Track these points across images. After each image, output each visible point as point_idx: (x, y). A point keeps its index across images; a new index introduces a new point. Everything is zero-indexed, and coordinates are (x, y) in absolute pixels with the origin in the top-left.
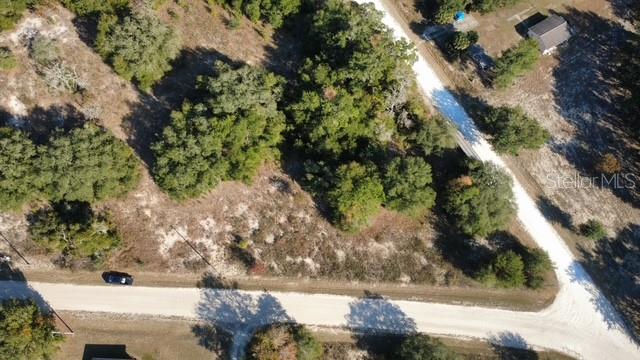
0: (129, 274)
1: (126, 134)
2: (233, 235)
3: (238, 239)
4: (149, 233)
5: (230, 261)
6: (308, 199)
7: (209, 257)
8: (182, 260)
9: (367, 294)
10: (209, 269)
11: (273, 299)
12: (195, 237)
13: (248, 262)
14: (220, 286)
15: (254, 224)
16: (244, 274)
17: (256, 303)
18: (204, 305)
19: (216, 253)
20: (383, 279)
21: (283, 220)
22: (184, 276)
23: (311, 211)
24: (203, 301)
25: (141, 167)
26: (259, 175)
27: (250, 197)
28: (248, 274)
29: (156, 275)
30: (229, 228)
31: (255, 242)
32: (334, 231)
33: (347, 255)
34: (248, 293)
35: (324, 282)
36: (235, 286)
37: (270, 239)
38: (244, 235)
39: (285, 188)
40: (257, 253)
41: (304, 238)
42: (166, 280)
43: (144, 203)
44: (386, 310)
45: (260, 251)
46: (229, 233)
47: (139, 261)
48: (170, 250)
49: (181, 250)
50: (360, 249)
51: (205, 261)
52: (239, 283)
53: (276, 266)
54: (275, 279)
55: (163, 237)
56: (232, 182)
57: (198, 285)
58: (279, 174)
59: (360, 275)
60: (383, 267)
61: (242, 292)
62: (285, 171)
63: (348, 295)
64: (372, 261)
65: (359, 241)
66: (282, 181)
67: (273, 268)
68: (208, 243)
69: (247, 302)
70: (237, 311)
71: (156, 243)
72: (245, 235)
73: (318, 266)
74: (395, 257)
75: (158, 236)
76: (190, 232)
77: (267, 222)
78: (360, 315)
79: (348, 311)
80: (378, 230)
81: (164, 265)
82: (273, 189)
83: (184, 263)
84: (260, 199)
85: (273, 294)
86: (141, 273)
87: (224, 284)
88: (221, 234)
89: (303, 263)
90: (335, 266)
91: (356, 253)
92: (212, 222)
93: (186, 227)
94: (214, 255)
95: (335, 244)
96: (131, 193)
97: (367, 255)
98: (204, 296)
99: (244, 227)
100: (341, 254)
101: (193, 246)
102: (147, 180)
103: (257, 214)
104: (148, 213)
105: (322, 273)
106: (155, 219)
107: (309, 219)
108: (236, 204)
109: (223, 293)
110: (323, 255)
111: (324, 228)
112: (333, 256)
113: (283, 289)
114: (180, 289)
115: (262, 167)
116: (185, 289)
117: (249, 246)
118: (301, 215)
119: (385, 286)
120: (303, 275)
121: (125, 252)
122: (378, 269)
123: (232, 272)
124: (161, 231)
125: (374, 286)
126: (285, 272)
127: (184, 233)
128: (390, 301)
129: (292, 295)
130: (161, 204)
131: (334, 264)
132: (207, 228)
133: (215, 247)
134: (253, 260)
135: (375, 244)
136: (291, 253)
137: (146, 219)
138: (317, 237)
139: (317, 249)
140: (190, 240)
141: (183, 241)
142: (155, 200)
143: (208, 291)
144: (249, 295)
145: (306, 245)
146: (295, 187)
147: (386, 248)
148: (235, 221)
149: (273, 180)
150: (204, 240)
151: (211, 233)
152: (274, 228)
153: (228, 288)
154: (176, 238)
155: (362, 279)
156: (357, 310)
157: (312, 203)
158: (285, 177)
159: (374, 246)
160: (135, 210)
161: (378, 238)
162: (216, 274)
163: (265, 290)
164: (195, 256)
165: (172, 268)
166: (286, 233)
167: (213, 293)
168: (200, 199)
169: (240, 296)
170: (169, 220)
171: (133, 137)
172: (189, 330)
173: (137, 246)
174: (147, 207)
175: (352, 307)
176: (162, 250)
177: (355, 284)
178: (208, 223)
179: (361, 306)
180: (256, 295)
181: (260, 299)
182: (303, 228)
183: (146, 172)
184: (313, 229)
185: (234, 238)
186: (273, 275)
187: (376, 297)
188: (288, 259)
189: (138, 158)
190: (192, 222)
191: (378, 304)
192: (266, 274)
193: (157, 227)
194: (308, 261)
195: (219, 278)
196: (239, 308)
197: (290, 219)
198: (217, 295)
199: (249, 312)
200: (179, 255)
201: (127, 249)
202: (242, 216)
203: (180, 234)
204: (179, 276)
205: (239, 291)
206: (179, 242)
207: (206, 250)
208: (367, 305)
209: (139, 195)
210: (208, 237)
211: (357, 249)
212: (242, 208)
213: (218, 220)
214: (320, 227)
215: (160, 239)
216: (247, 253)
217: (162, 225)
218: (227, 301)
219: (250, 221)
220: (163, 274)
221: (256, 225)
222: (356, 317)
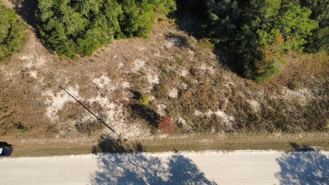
0: (9, 142)
1: (13, 3)
2: (132, 91)
3: (137, 95)
4: (35, 95)
5: (130, 119)
7: (106, 116)
8: (74, 122)
9: (295, 146)
10: (107, 131)
11: (187, 161)
12: (88, 97)
13: (152, 120)
14: (121, 150)
15: (153, 79)
16: (148, 133)
17: (166, 167)
18: (102, 175)
19: (113, 112)
20: (309, 129)
21: (184, 73)
22: (76, 140)
23: (214, 63)
24: (102, 171)
25: (27, 31)
26: (154, 33)
27: (146, 53)
28: (152, 133)
29: (42, 141)
30: (126, 85)
31: (157, 97)
32: (242, 81)
33: (263, 105)
34: (155, 155)
35: (242, 136)
36: (140, 148)
37: (173, 94)
38: (143, 91)
39: (182, 42)
40: (160, 110)
41: (211, 90)
42: (54, 147)
43: (29, 65)
44: (321, 164)
45: (164, 107)
46: (127, 89)
47: (20, 126)
48: (60, 113)
49: (72, 111)
51: (101, 122)
52: (143, 144)
53: (184, 122)
54: (185, 136)
55: (50, 98)
56: (126, 40)
57: (94, 151)
58: (174, 31)
59: (281, 125)
60: (305, 116)
61: (148, 155)
62: (181, 28)
63: (273, 149)
66: (179, 37)
67: (181, 124)
68: (103, 102)
69: (155, 167)
70: (145, 179)
71: (42, 106)
72: (146, 90)
73: (232, 118)
75: (44, 98)
76: (82, 91)
77: (167, 75)
78: (292, 172)
79: (278, 169)
81: (51, 129)
82: (170, 44)
83: (76, 126)
84: (158, 55)
85: (186, 155)
86: (23, 141)
87: (125, 147)
88: (117, 92)
89: (215, 117)
90: (251, 118)
92: (107, 80)
93: (77, 86)
94: (111, 114)
95: (245, 94)
96: (15, 55)
98: (102, 164)
99: (142, 82)
100: (254, 104)
101: (86, 107)
102: (34, 43)
103: (156, 69)
104: (34, 74)
105: (238, 126)
106: (41, 80)
107: (212, 71)
108: (132, 60)
109: (125, 157)
110: (236, 106)
111: (230, 79)
112: (247, 107)
113: (197, 148)
114: (72, 156)
115: (156, 26)
116: (78, 157)
117: (150, 103)
118: (203, 67)
119: (312, 136)
120: (217, 130)
121: (5, 117)
122: (300, 117)
123: (133, 132)
124: (49, 93)
125: (300, 137)
126: (196, 128)
127: (75, 93)
128: (323, 153)
129: (208, 154)
130: (48, 64)
131: (250, 115)
132: (101, 86)
133: (112, 106)
134: (157, 116)
136: (200, 107)
137: (32, 81)
138: (225, 88)
139: (227, 101)
140: (82, 100)
141: (74, 101)
142: (42, 61)
143: (106, 157)
144: (157, 159)
145: (215, 97)
146: (193, 41)
148: (133, 77)
149: (169, 36)
150: (98, 99)
151: (106, 91)
152: (177, 82)
153: (131, 151)
154: (66, 98)
155: (285, 130)
156: (289, 167)
157: (213, 56)
158: (181, 33)
160: (18, 72)
161: (291, 86)
162: (115, 136)
163: (176, 151)
164: (88, 117)
165: (62, 132)
166: (190, 86)
167: (113, 159)
168: (92, 58)
169: (145, 160)
170: (58, 80)
171: (20, 6)
173: (19, 109)
174: (33, 68)
175: (281, 164)
176: (50, 113)
177: (278, 135)
178: (103, 81)
179: (291, 161)
180: (165, 157)
181: (171, 161)
182: (208, 80)
183: (32, 36)
184: (218, 81)
185: (132, 95)
186: (183, 132)
187: (306, 149)
188: (197, 113)
189: (25, 23)
190: (83, 80)
191: (309, 156)
193: (44, 88)
194: (220, 113)
195: (119, 140)
196: (147, 174)
197: (192, 72)
198: (118, 161)
199: (160, 178)
200: (70, 117)
201: (7, 114)
202: (140, 72)
203: (73, 93)
204: (71, 141)
205: (144, 154)
206: (70, 103)
207: (101, 109)
208: (298, 160)
209: (24, 58)
210: (102, 96)
211: (271, 98)
212: (138, 65)
213: (113, 78)
214: (226, 78)
215: (48, 101)
216: (149, 110)
217: (49, 86)
218: (131, 167)
219: (149, 77)
220: (51, 140)
221: (156, 80)
222: (288, 175)
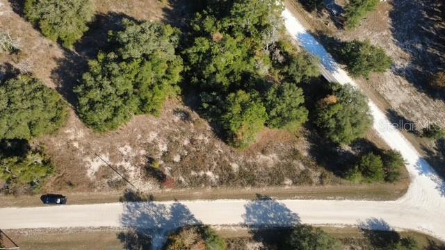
0: (63, 195)
1: (55, 83)
2: (147, 157)
3: (151, 160)
4: (78, 161)
5: (145, 179)
6: (205, 125)
7: (128, 176)
8: (107, 180)
9: (259, 196)
10: (129, 186)
11: (183, 207)
12: (116, 162)
13: (160, 177)
14: (139, 200)
15: (163, 148)
16: (158, 188)
17: (169, 211)
18: (127, 216)
19: (134, 172)
20: (271, 184)
21: (186, 142)
22: (108, 193)
23: (209, 134)
24: (126, 213)
25: (68, 108)
26: (165, 108)
27: (158, 127)
28: (161, 188)
29: (85, 194)
30: (143, 152)
31: (165, 161)
32: (228, 149)
33: (241, 166)
34: (161, 203)
35: (223, 190)
36: (151, 198)
37: (177, 159)
38: (155, 157)
39: (186, 117)
40: (167, 171)
41: (204, 156)
42: (94, 197)
43: (72, 137)
44: (275, 209)
45: (170, 168)
46: (144, 156)
47: (70, 184)
48: (96, 174)
49: (105, 173)
50: (250, 161)
51: (125, 179)
52: (154, 196)
53: (183, 180)
54: (183, 190)
55: (89, 163)
56: (144, 116)
57: (121, 200)
58: (181, 107)
59: (252, 182)
60: (270, 174)
61: (157, 203)
62: (186, 104)
63: (243, 198)
64: (260, 170)
65: (249, 155)
66: (184, 112)
67: (181, 181)
68: (127, 165)
69: (162, 211)
70: (154, 218)
71: (83, 169)
72: (157, 156)
73: (217, 177)
74: (278, 165)
75: (85, 163)
76: (111, 158)
77: (173, 144)
78: (254, 214)
79: (244, 211)
80: (263, 145)
81: (91, 186)
82: (177, 118)
83: (108, 183)
84: (167, 128)
85: (182, 202)
86: (73, 194)
87: (142, 197)
88: (137, 158)
89: (205, 176)
90: (231, 177)
91: (247, 165)
92: (129, 148)
93: (108, 154)
94: (132, 174)
95: (230, 158)
96: (61, 130)
97: (256, 166)
98: (126, 209)
99: (155, 150)
100: (235, 166)
101: (115, 169)
102: (74, 119)
103: (166, 139)
104: (76, 144)
105: (221, 182)
106: (82, 149)
107: (207, 140)
108: (148, 132)
109: (142, 204)
110: (221, 168)
111: (219, 146)
112: (229, 169)
113: (190, 198)
114: (106, 204)
115: (167, 102)
116: (110, 204)
117: (160, 166)
118: (201, 137)
119: (272, 189)
120: (206, 186)
121: (59, 177)
122: (265, 176)
123: (147, 187)
124: (88, 159)
125: (263, 190)
126: (191, 184)
127: (107, 159)
128: (278, 201)
129: (198, 202)
130: (86, 136)
131: (230, 175)
132: (125, 153)
133: (133, 168)
134: (164, 176)
135: (262, 156)
136: (195, 169)
137: (75, 150)
138: (215, 154)
139: (215, 164)
140: (112, 164)
141: (106, 165)
142: (81, 134)
143: (129, 204)
144: (163, 205)
145: (206, 161)
146: (195, 115)
147: (271, 159)
148: (148, 146)
149: (176, 112)
150: (123, 163)
151: (129, 157)
152: (180, 149)
153: (145, 200)
154: (100, 163)
155: (254, 185)
156: (252, 211)
157: (209, 128)
158: (186, 108)
159: (261, 158)
160: (65, 143)
161: (263, 152)
162: (135, 190)
163: (176, 200)
164: (117, 177)
165: (99, 188)
166: (189, 153)
167: (134, 205)
168: (118, 131)
169: (155, 206)
170: (94, 149)
171: (60, 86)
172: (115, 237)
173: (68, 171)
174: (75, 140)
175: (247, 208)
176: (89, 174)
177: (248, 189)
178: (126, 150)
179: (254, 207)
180: (169, 204)
181: (172, 207)
182: (203, 148)
183: (72, 112)
184: (211, 148)
185: (147, 160)
186: (182, 187)
187: (266, 198)
188: (193, 173)
189: (66, 101)
190: (112, 149)
191: (267, 203)
192: (175, 187)
193: (84, 155)
194: (209, 173)
195: (137, 193)
196: (156, 216)
197: (192, 141)
198: (137, 207)
199: (164, 218)
200: (104, 177)
201: (61, 175)
202: (153, 142)
203: (104, 160)
204: (105, 194)
205: (154, 202)
206: (103, 166)
207: (125, 171)
208: (260, 206)
209: (68, 131)
210: (126, 161)
211: (248, 161)
212: (153, 136)
213: (134, 147)
214: (217, 146)
215: (87, 165)
216: (159, 171)
217: (88, 154)
218: (145, 211)
219: (160, 146)
220: (91, 193)
221: (165, 149)
222: (251, 216)
